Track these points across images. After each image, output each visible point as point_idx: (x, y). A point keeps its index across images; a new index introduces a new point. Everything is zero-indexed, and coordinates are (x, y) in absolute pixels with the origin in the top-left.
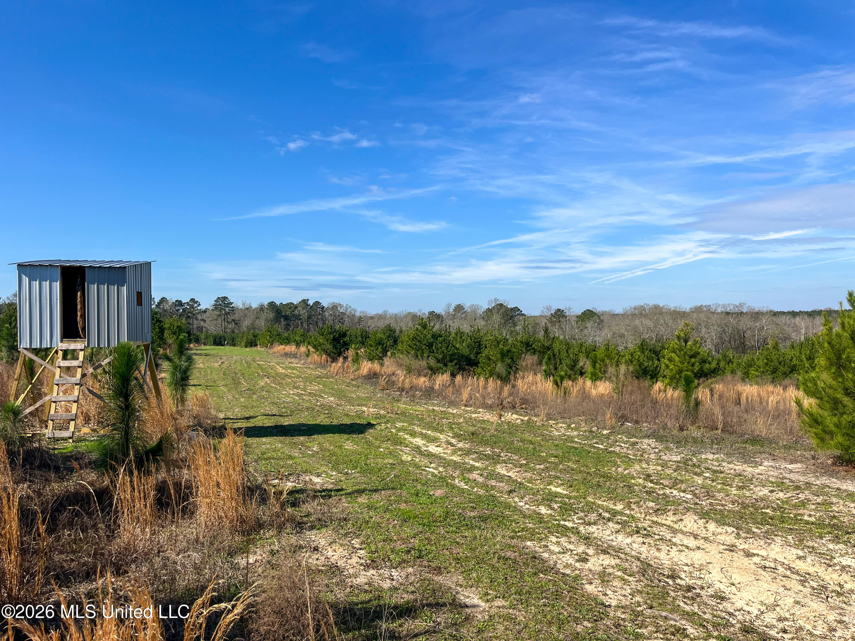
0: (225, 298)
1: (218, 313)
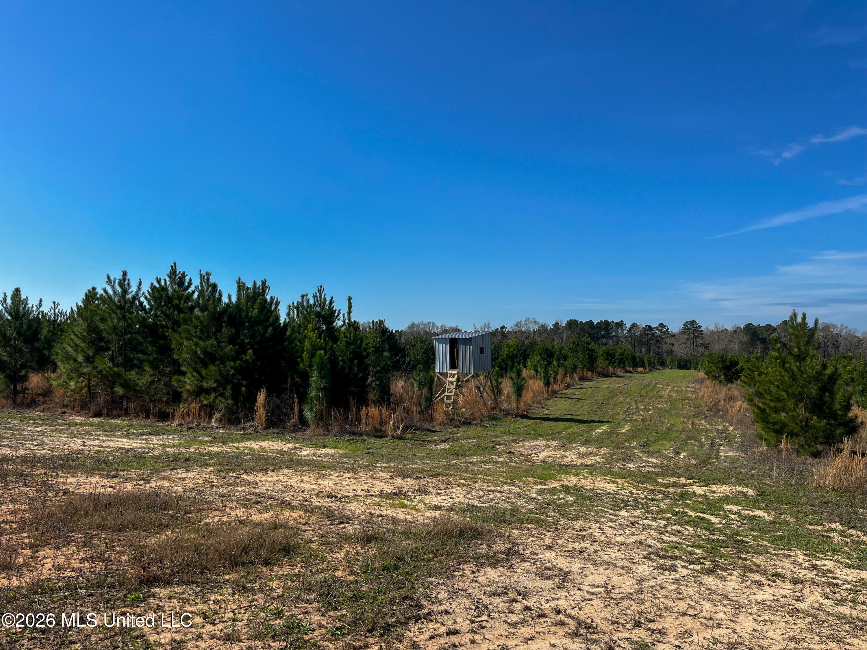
0: (694, 322)
1: (687, 337)
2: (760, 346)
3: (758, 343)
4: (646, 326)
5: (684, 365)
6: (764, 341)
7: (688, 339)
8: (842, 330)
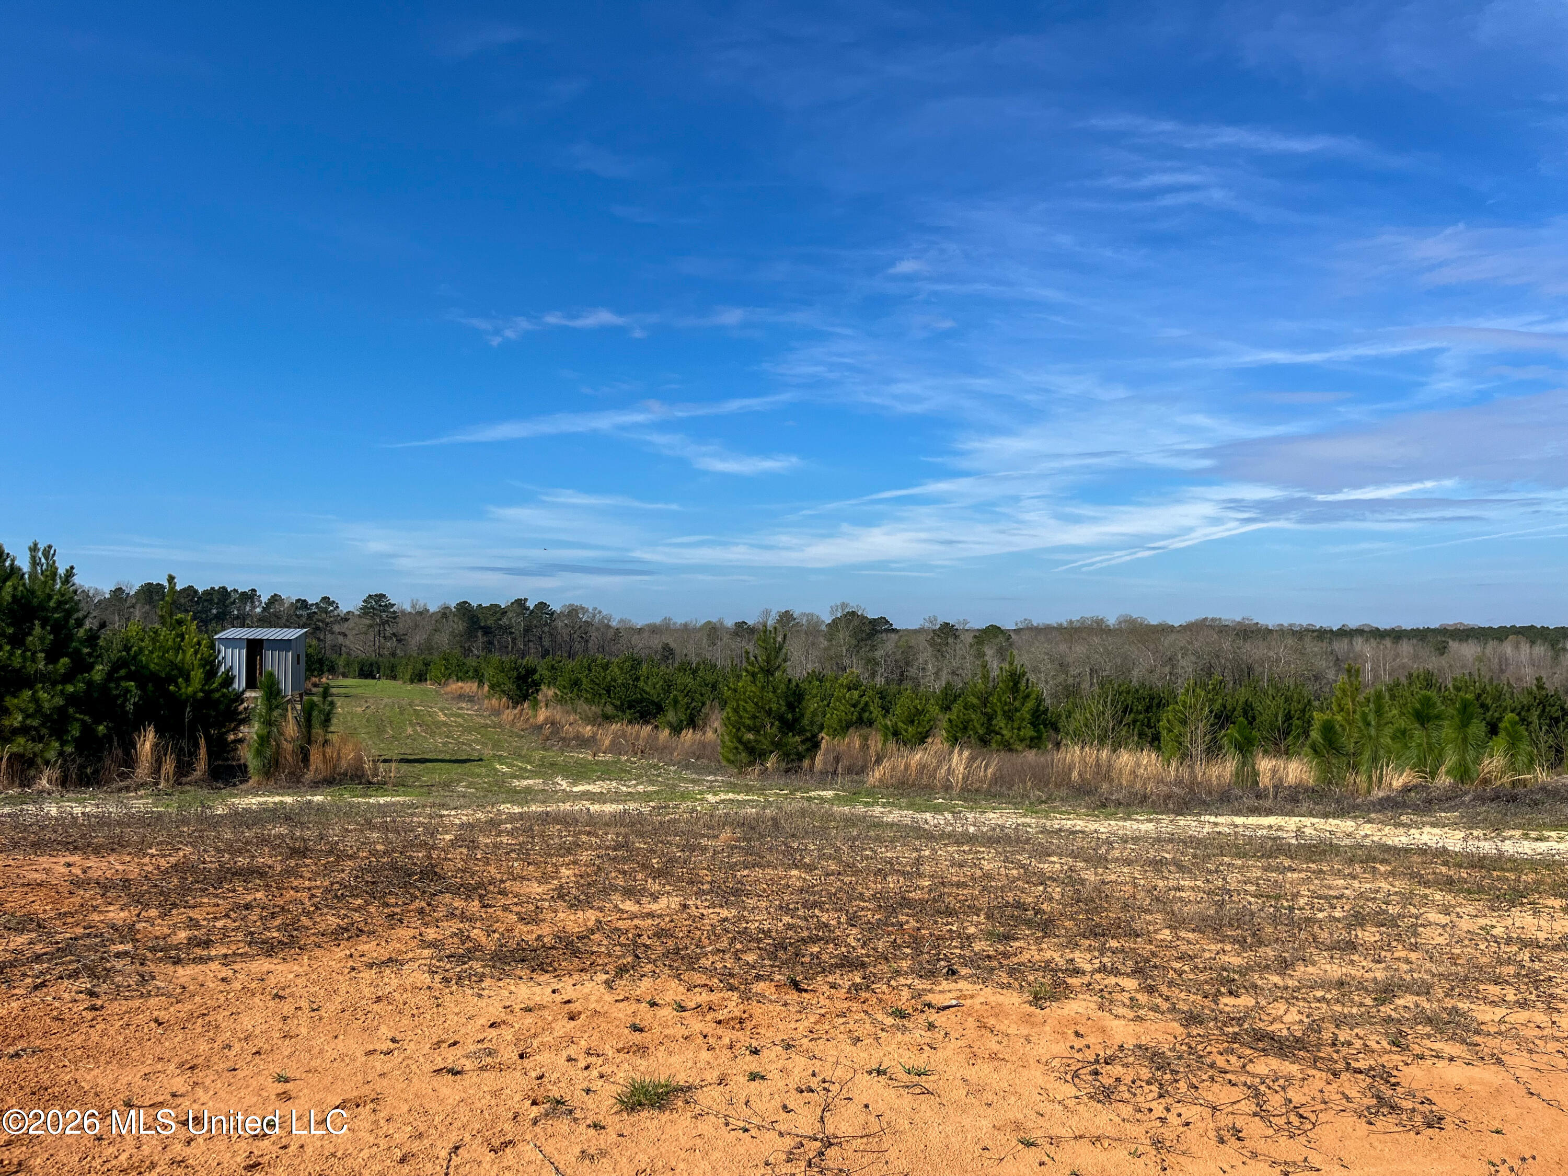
0: (382, 596)
1: (368, 622)
2: (481, 639)
3: (480, 634)
4: (298, 601)
6: (487, 631)
7: (371, 626)
8: (594, 617)
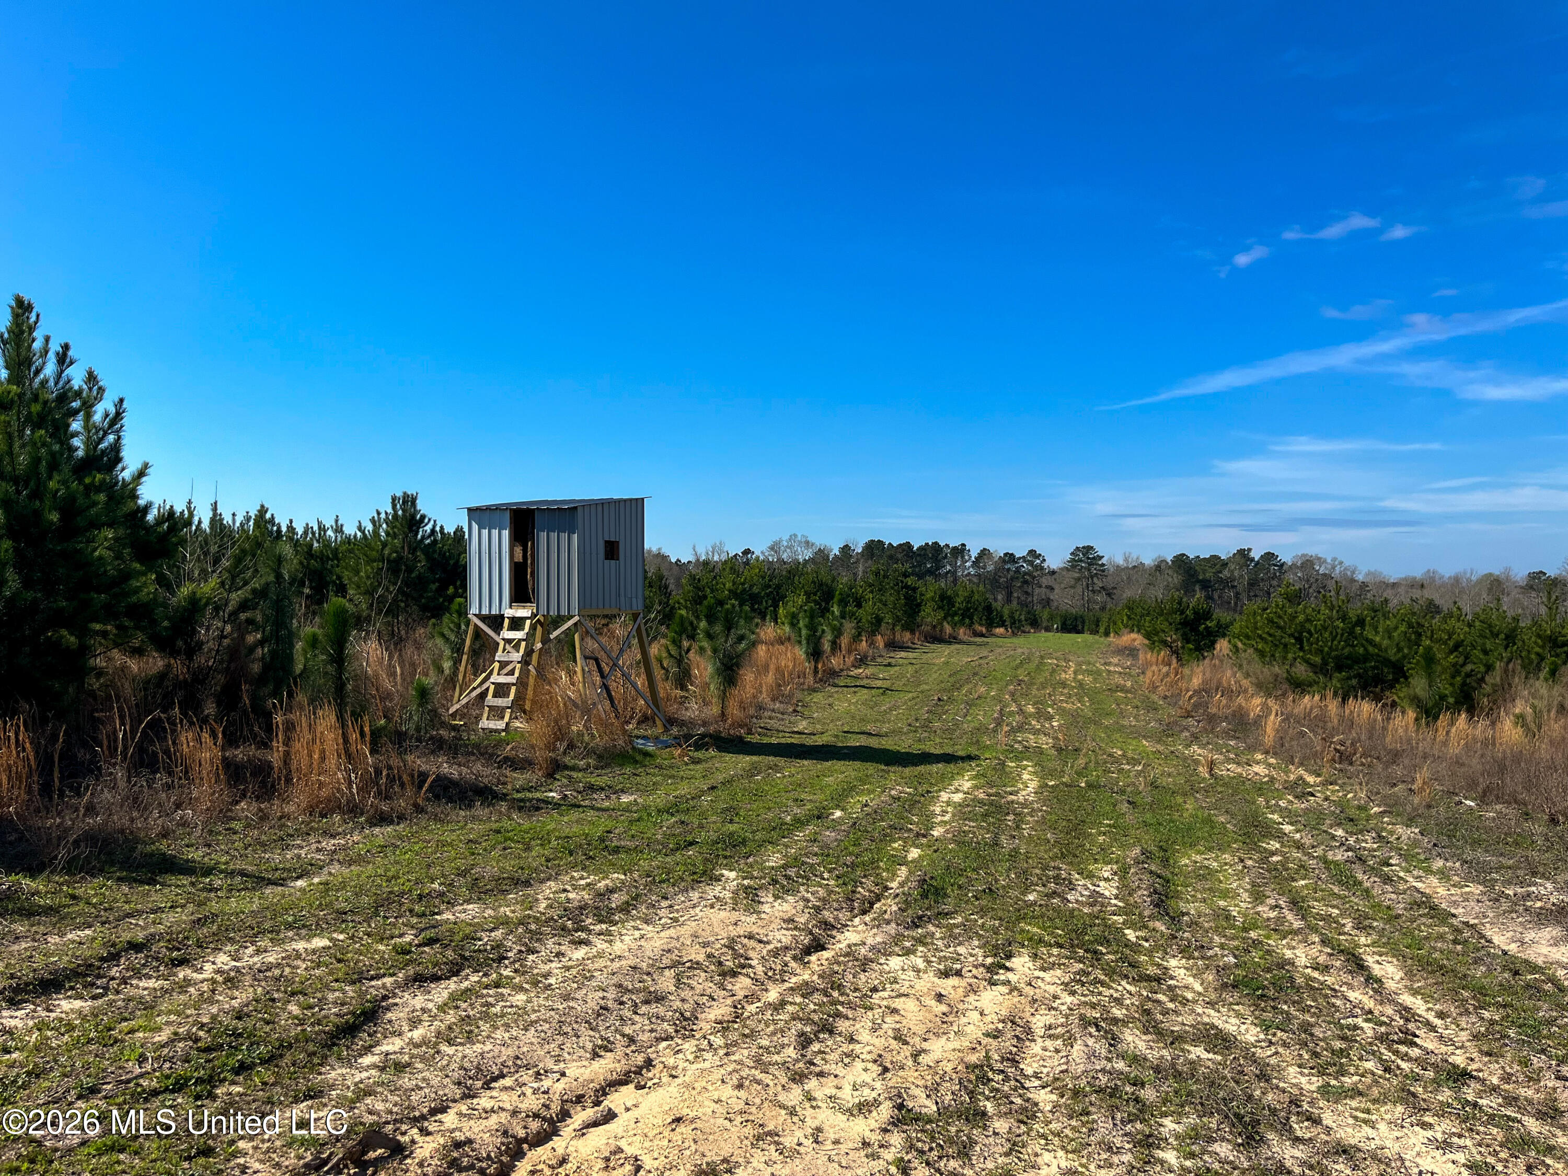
0: (1090, 548)
1: (1077, 575)
2: (1199, 592)
3: (1197, 588)
4: (1006, 554)
5: (1071, 625)
6: (1205, 585)
7: (1078, 579)
8: (1334, 568)
